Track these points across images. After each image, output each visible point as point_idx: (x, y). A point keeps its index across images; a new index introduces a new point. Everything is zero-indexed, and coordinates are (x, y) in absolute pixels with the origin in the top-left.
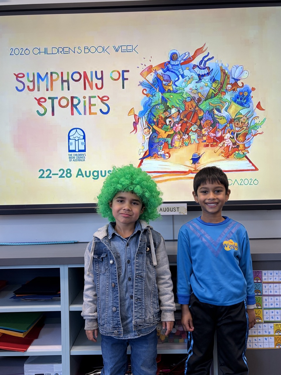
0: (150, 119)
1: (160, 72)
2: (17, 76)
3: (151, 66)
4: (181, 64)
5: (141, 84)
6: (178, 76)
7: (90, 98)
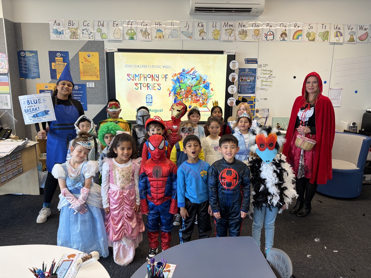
0: (175, 92)
1: (179, 76)
2: (128, 75)
3: (176, 74)
4: (186, 73)
5: (172, 80)
6: (185, 78)
7: (154, 84)
